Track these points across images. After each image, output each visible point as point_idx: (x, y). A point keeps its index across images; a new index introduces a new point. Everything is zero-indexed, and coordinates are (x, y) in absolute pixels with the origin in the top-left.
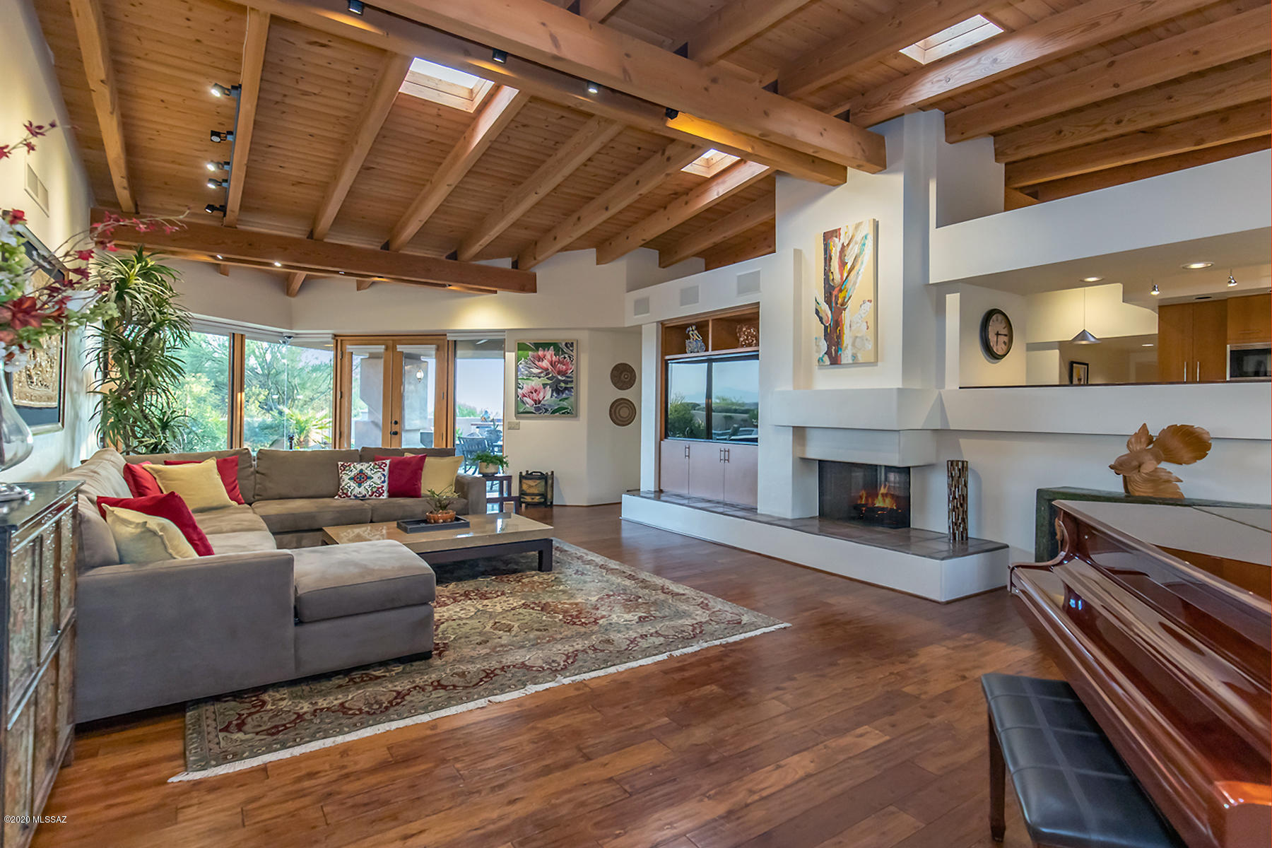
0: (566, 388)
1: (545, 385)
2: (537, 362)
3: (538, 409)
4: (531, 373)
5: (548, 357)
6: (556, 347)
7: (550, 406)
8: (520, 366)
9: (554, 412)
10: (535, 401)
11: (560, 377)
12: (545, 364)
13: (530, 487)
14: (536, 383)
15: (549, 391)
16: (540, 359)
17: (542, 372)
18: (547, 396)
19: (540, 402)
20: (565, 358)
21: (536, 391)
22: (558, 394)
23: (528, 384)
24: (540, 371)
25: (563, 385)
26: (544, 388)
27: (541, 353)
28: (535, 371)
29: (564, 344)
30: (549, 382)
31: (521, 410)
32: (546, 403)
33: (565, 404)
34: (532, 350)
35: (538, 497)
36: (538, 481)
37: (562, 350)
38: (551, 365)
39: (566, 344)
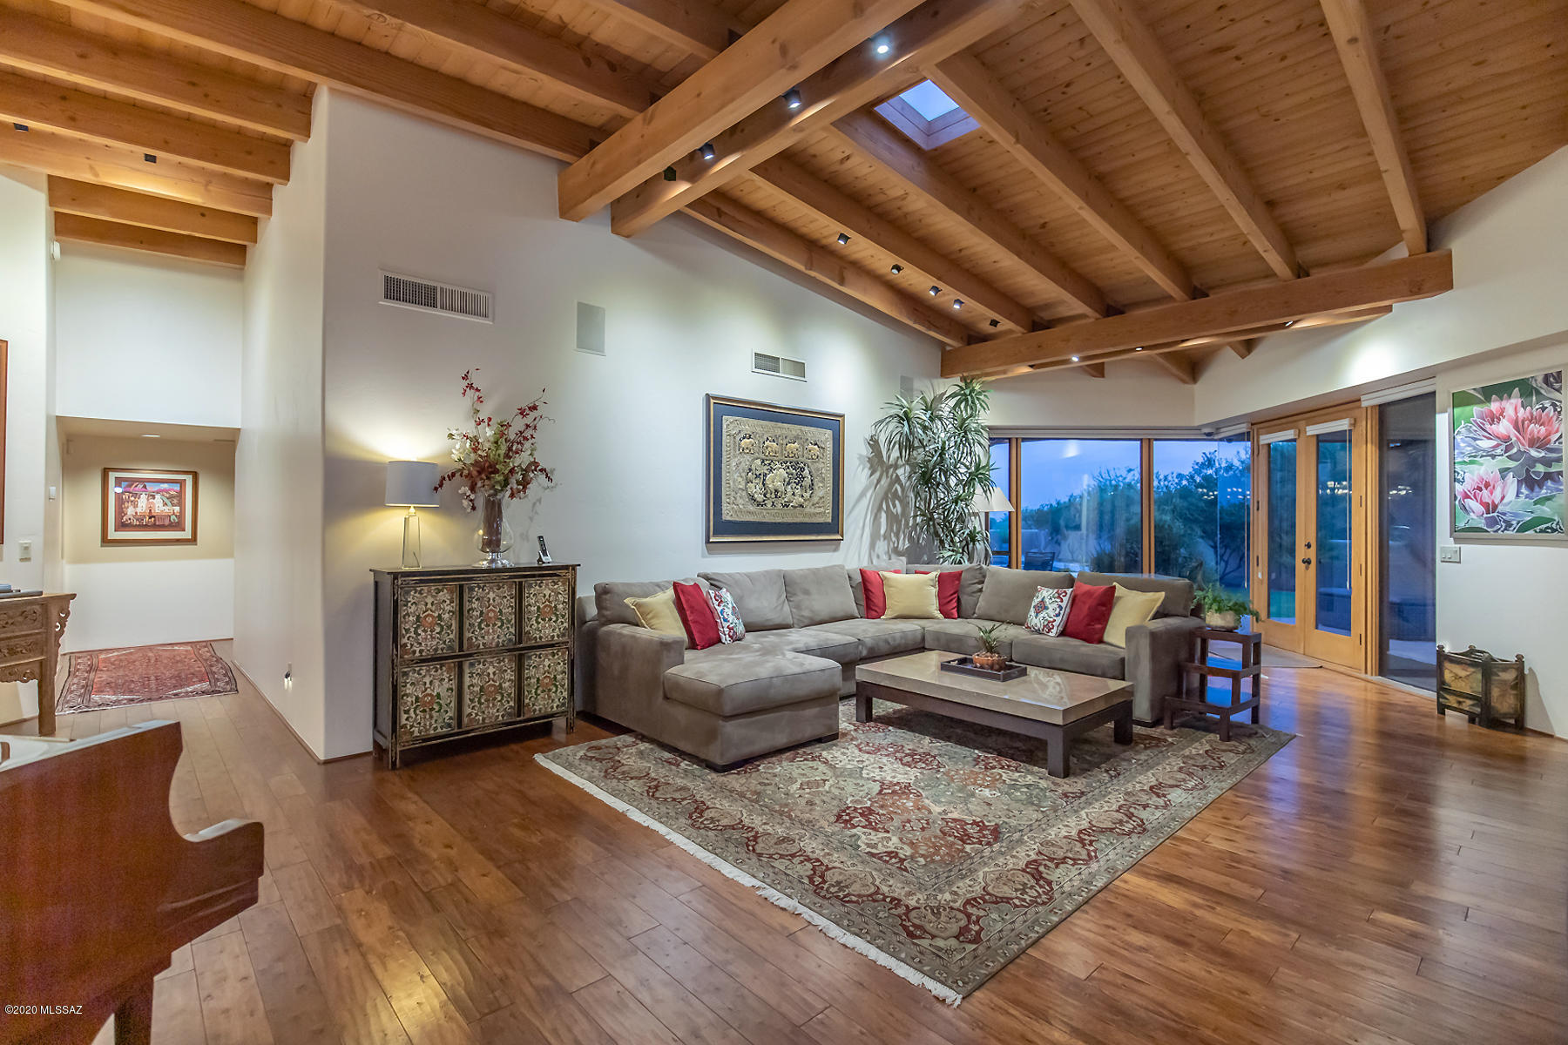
0: (1548, 476)
1: (1504, 472)
2: (1487, 426)
3: (1492, 522)
4: (1477, 449)
5: (1510, 411)
6: (1526, 388)
7: (1515, 515)
8: (1458, 438)
9: (1524, 528)
10: (1486, 505)
11: (1534, 453)
12: (1504, 427)
13: (1457, 677)
14: (1487, 469)
15: (1511, 481)
16: (1494, 418)
17: (1498, 445)
18: (1510, 496)
19: (1495, 507)
20: (1544, 409)
21: (1487, 485)
22: (1532, 490)
23: (1470, 472)
24: (1493, 443)
25: (1540, 468)
26: (1503, 478)
27: (1494, 406)
28: (1486, 444)
29: (1540, 379)
30: (1512, 464)
31: (1461, 524)
32: (1507, 509)
33: (1545, 510)
34: (1480, 402)
35: (1469, 702)
36: (1472, 670)
37: (1538, 393)
38: (1516, 428)
39: (1546, 379)
